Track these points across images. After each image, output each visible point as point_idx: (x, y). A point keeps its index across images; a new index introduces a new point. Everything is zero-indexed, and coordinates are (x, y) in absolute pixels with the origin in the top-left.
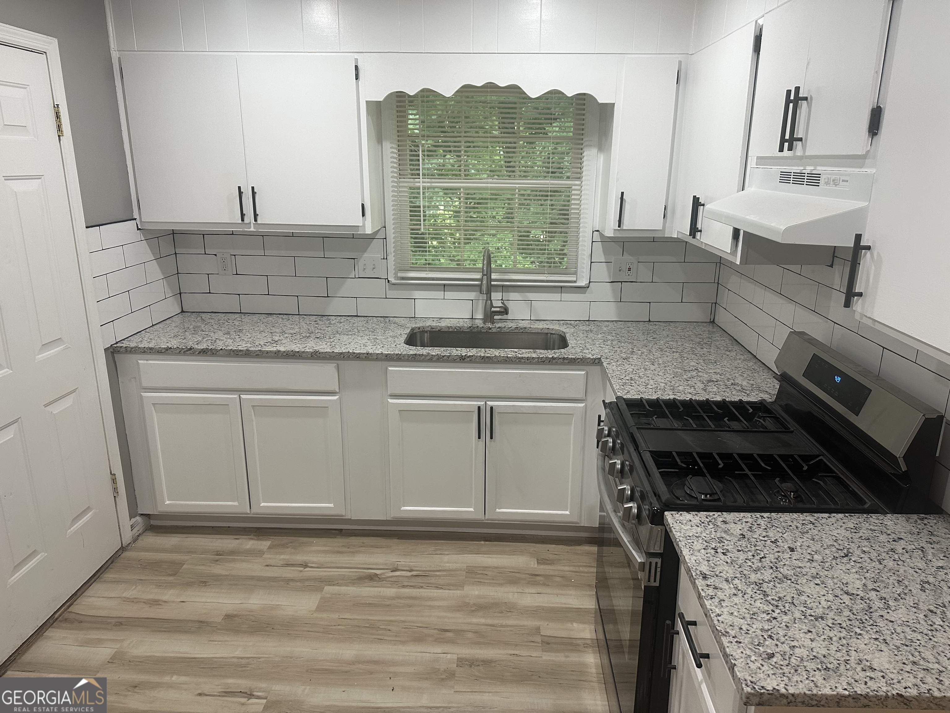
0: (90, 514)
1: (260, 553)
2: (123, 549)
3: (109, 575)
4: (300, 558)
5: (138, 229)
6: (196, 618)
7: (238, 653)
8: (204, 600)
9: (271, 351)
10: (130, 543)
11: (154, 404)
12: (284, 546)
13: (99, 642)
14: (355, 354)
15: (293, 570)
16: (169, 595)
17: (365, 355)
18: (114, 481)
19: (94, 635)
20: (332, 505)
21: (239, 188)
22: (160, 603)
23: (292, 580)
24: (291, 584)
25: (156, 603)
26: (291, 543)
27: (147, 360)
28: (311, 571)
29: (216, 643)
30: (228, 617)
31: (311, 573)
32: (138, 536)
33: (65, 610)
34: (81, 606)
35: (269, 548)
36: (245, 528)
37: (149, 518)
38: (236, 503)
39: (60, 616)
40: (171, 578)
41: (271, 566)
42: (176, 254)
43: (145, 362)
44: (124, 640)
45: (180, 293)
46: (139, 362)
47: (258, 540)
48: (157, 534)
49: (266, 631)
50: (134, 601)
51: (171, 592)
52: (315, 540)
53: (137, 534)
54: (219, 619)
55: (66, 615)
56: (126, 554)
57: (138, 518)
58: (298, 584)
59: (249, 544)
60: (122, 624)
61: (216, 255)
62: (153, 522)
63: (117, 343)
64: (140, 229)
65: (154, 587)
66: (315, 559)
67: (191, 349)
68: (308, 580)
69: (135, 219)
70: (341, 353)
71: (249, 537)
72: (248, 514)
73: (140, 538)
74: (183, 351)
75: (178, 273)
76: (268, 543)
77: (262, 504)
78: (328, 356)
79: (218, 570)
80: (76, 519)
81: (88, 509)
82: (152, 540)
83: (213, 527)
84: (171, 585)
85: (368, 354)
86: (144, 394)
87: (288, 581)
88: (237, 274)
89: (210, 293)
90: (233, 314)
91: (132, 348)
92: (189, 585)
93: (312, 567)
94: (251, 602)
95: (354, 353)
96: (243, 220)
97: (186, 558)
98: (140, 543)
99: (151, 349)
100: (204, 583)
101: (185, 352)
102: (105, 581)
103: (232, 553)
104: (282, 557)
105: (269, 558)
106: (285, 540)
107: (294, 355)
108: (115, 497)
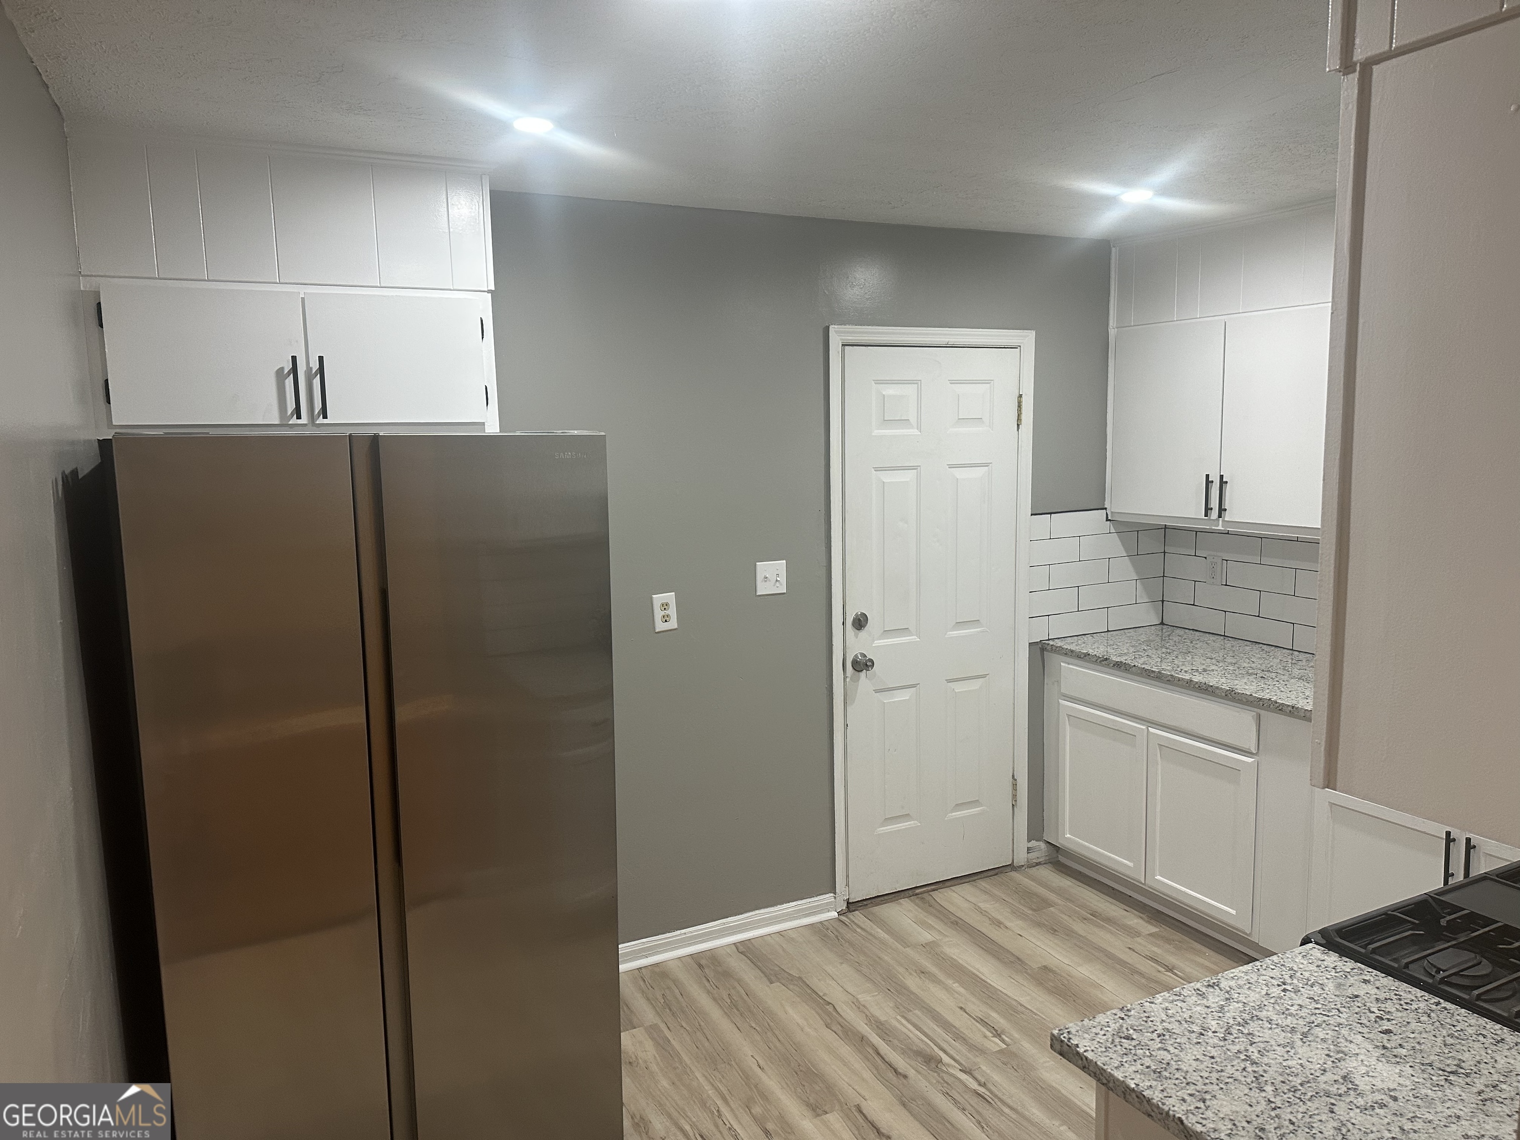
0: (979, 809)
1: (1133, 933)
2: (1011, 867)
3: (983, 884)
4: (1172, 960)
5: (1107, 520)
6: (1017, 953)
7: (1023, 1000)
8: (1038, 943)
9: (1183, 679)
10: (1023, 866)
11: (1069, 716)
12: (1168, 941)
13: (930, 927)
14: (1277, 705)
15: (1152, 966)
16: (1016, 925)
17: (1290, 708)
18: (1015, 786)
19: (931, 921)
20: (1234, 912)
21: (1207, 476)
22: (1002, 926)
23: (1141, 974)
24: (1136, 977)
25: (998, 924)
26: (1180, 942)
27: (1069, 664)
28: (1170, 977)
29: (1013, 981)
30: (1046, 968)
31: (1168, 978)
32: (1038, 864)
33: (928, 891)
34: (942, 897)
35: (1151, 935)
36: (1145, 905)
37: (1057, 852)
38: (1131, 864)
39: (921, 893)
40: (1030, 912)
41: (1134, 951)
42: (1164, 552)
43: (1067, 665)
44: (947, 936)
45: (1163, 601)
46: (1062, 664)
47: (1147, 922)
48: (1057, 872)
49: (1065, 999)
50: (982, 912)
51: (1020, 922)
52: (1208, 952)
53: (1034, 861)
54: (1035, 966)
55: (925, 895)
56: (1014, 874)
57: (1042, 845)
58: (1143, 981)
59: (1134, 920)
60: (957, 924)
61: (1206, 558)
62: (1062, 859)
63: (1049, 640)
64: (1110, 520)
65: (1009, 910)
66: (1188, 970)
67: (1106, 659)
68: (1156, 982)
69: (1106, 509)
70: (1261, 699)
71: (1142, 915)
72: (1141, 883)
73: (1037, 867)
74: (1099, 660)
75: (1164, 576)
76: (1153, 929)
77: (1158, 877)
78: (1244, 700)
79: (1079, 927)
80: (959, 806)
81: (975, 803)
82: (1047, 873)
83: (1113, 889)
84: (1022, 916)
85: (1293, 707)
86: (1062, 702)
87: (1134, 971)
88: (1226, 585)
89: (1194, 605)
90: (1211, 635)
91: (1057, 647)
92: (1039, 925)
93: (1176, 975)
94: (1079, 969)
95: (1276, 702)
96: (1206, 515)
97: (1060, 902)
98: (1033, 871)
99: (1072, 651)
100: (1054, 932)
101: (1100, 661)
102: (976, 886)
103: (1108, 920)
104: (1155, 949)
105: (1140, 944)
106: (1177, 936)
107: (1207, 690)
108: (1013, 805)
